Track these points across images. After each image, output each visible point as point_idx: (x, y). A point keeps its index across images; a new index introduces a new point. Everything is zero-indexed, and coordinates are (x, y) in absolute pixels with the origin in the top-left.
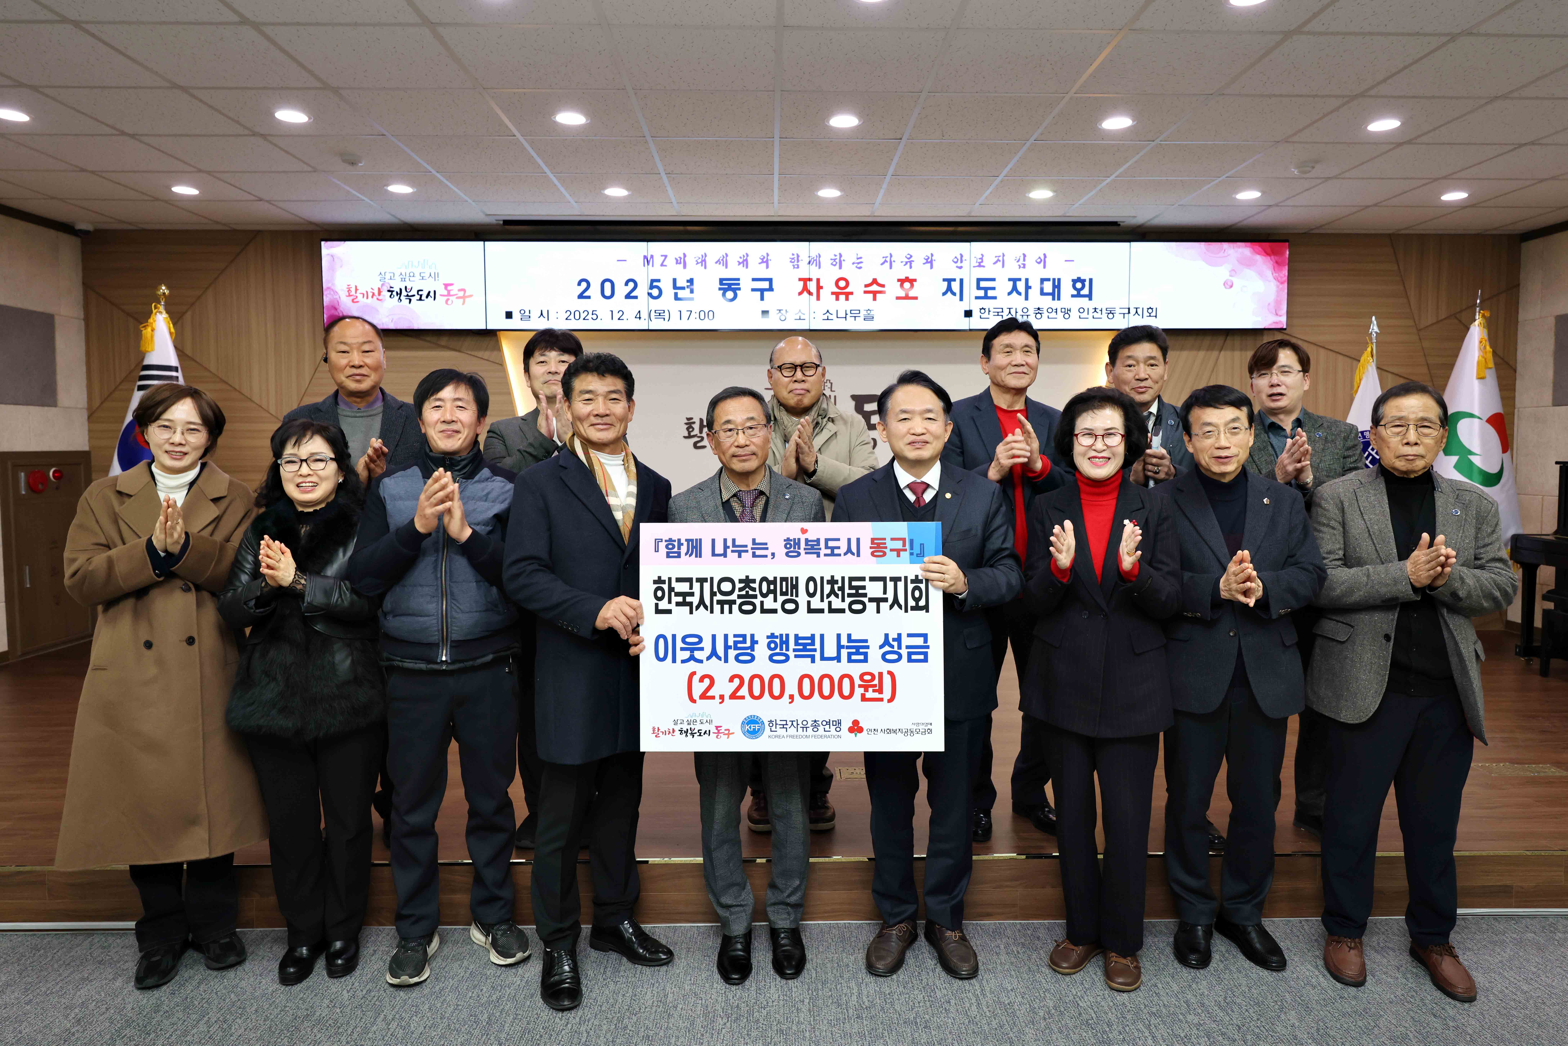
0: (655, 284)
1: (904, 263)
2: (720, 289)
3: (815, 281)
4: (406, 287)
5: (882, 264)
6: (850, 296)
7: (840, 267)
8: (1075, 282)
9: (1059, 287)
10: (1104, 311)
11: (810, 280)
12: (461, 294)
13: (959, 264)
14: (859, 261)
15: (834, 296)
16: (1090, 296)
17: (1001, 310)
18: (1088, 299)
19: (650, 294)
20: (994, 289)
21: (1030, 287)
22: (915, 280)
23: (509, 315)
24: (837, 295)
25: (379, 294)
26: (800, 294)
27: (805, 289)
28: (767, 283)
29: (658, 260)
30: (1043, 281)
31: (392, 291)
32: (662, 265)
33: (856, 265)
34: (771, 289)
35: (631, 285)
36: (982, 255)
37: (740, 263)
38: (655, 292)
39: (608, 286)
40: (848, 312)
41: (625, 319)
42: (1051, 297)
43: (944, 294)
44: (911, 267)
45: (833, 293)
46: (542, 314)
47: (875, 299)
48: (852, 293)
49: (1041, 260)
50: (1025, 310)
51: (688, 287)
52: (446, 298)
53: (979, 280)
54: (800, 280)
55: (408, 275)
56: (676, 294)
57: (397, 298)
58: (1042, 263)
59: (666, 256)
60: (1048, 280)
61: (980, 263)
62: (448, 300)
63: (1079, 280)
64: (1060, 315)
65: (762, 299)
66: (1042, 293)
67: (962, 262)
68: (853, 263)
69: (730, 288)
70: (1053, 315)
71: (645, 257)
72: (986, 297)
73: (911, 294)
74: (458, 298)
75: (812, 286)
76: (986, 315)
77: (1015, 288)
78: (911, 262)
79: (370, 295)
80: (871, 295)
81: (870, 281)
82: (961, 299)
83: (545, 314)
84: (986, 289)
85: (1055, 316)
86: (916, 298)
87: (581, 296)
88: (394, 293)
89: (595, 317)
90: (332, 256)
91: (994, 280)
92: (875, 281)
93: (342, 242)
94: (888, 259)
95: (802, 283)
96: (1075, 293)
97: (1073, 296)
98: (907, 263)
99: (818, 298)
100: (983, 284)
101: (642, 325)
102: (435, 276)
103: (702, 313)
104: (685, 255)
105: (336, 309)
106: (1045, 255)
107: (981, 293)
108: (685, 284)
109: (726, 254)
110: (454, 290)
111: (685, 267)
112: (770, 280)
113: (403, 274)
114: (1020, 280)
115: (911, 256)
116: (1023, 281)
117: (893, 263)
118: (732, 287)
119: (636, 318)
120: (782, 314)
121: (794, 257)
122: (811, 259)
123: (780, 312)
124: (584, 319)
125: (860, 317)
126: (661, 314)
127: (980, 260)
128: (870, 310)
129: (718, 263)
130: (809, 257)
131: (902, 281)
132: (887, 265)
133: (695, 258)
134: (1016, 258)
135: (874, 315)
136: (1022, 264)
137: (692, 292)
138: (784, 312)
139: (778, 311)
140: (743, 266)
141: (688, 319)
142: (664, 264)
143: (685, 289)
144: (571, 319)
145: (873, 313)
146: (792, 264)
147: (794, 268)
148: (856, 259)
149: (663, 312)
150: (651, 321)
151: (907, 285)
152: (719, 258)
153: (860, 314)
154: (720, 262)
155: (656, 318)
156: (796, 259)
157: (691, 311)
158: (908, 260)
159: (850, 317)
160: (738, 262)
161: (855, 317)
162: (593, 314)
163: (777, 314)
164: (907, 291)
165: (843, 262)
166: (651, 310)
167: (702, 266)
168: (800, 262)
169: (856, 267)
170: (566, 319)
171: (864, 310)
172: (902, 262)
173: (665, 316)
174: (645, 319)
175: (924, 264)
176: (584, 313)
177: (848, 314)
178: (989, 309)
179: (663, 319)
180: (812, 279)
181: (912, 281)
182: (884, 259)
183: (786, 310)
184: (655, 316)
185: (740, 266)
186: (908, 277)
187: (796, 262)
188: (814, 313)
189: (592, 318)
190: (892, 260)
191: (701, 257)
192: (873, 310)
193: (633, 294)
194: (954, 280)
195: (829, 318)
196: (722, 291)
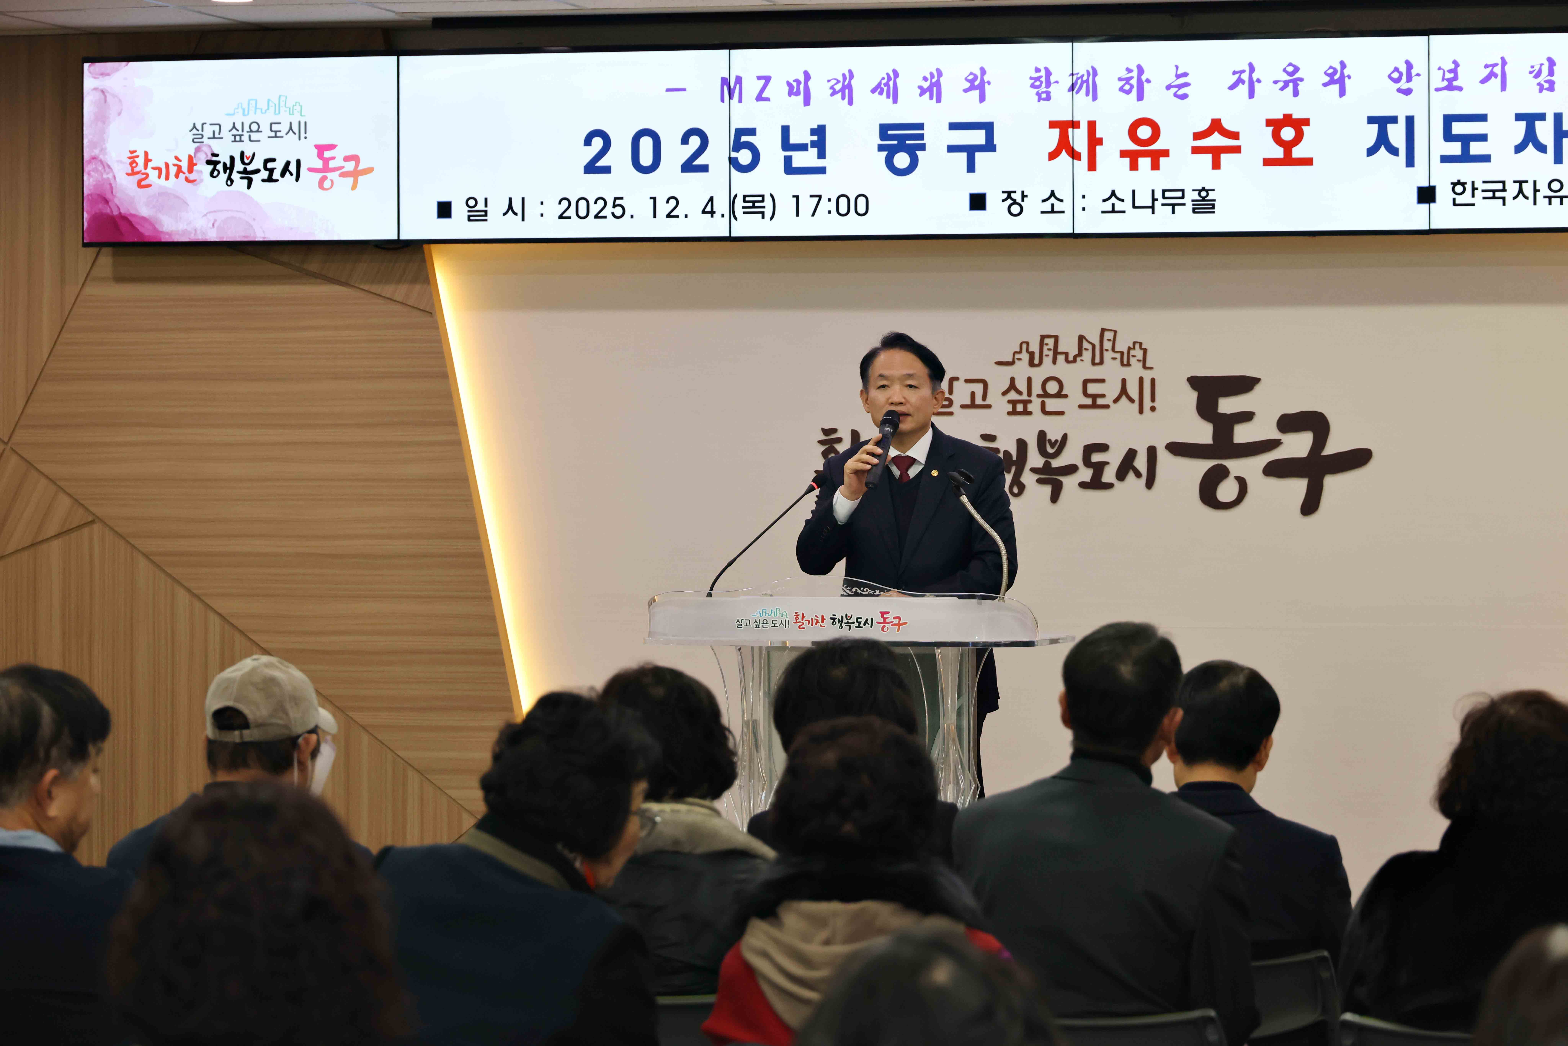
0: (744, 139)
1: (1281, 84)
2: (881, 148)
3: (1084, 126)
4: (242, 154)
5: (1232, 87)
6: (1162, 160)
7: (1140, 97)
11: (1075, 124)
12: (350, 166)
13: (1404, 85)
14: (1182, 80)
15: (1127, 160)
17: (1500, 186)
19: (733, 162)
20: (1483, 138)
21: (1565, 134)
22: (1306, 122)
23: (444, 210)
24: (1133, 158)
25: (191, 170)
26: (1053, 156)
27: (1064, 146)
28: (982, 133)
29: (751, 87)
31: (215, 163)
32: (760, 98)
33: (1174, 90)
34: (989, 146)
35: (695, 142)
36: (1456, 63)
37: (923, 91)
38: (745, 157)
39: (646, 144)
40: (1158, 195)
41: (682, 216)
43: (1371, 151)
44: (1296, 93)
45: (1124, 154)
46: (510, 207)
47: (1216, 165)
48: (1165, 153)
50: (1556, 186)
51: (814, 144)
52: (320, 175)
53: (1449, 120)
54: (1053, 124)
55: (246, 128)
56: (788, 160)
57: (223, 177)
59: (767, 79)
61: (1450, 81)
62: (324, 179)
65: (971, 168)
67: (1409, 79)
68: (1169, 87)
69: (902, 147)
71: (725, 82)
72: (1466, 157)
73: (1298, 152)
74: (344, 175)
75: (1079, 139)
76: (1466, 198)
77: (1530, 137)
78: (1296, 82)
79: (173, 170)
80: (1208, 157)
81: (1205, 125)
82: (1410, 162)
83: (517, 207)
84: (1466, 140)
86: (1308, 162)
87: (591, 168)
88: (220, 167)
89: (618, 211)
90: (103, 92)
91: (1483, 118)
92: (1216, 126)
93: (124, 64)
94: (1245, 77)
95: (1056, 132)
98: (1286, 84)
99: (1092, 166)
100: (1458, 128)
101: (717, 227)
102: (300, 130)
103: (843, 201)
104: (807, 76)
105: (106, 201)
107: (1455, 148)
108: (807, 139)
109: (896, 73)
110: (337, 158)
111: (807, 102)
112: (988, 127)
113: (239, 126)
114: (1542, 117)
115: (1297, 69)
116: (1550, 119)
117: (1256, 84)
118: (907, 142)
119: (704, 212)
120: (1015, 202)
121: (1041, 77)
122: (1078, 79)
123: (1009, 197)
124: (597, 217)
125: (1184, 204)
126: (757, 204)
127: (1452, 75)
128: (1206, 188)
129: (877, 92)
130: (1073, 74)
131: (1276, 125)
132: (1244, 89)
133: (829, 81)
134: (1532, 69)
135: (1214, 200)
136: (1546, 81)
137: (822, 155)
138: (1017, 197)
139: (1006, 195)
140: (931, 98)
141: (813, 215)
142: (764, 95)
143: (807, 150)
144: (569, 218)
145: (1211, 196)
146: (1035, 91)
147: (1039, 101)
148: (1175, 78)
149: (760, 199)
150: (736, 219)
151: (1288, 133)
152: (880, 83)
153: (1183, 197)
154: (882, 91)
155: (744, 213)
156: (1043, 79)
157: (820, 197)
158: (1289, 78)
159: (1163, 205)
160: (920, 87)
161: (1173, 205)
162: (614, 206)
163: (1004, 201)
164: (1288, 146)
165: (1145, 84)
166: (736, 196)
167: (843, 98)
168: (1053, 86)
169: (1175, 95)
170: (561, 217)
171: (1193, 190)
172: (1275, 82)
173: (764, 207)
174: (723, 216)
175: (1325, 85)
176: (596, 203)
177: (1157, 200)
178: (1473, 183)
179: (760, 215)
180: (1079, 122)
181: (1299, 125)
182: (1237, 76)
183: (1023, 192)
184: (744, 207)
185: (923, 96)
186: (1291, 115)
187: (1044, 85)
188: (1084, 197)
189: (613, 214)
190: (1255, 79)
191: (841, 79)
192: (1214, 190)
193: (698, 162)
194: (1394, 120)
195: (1116, 209)
196: (885, 153)
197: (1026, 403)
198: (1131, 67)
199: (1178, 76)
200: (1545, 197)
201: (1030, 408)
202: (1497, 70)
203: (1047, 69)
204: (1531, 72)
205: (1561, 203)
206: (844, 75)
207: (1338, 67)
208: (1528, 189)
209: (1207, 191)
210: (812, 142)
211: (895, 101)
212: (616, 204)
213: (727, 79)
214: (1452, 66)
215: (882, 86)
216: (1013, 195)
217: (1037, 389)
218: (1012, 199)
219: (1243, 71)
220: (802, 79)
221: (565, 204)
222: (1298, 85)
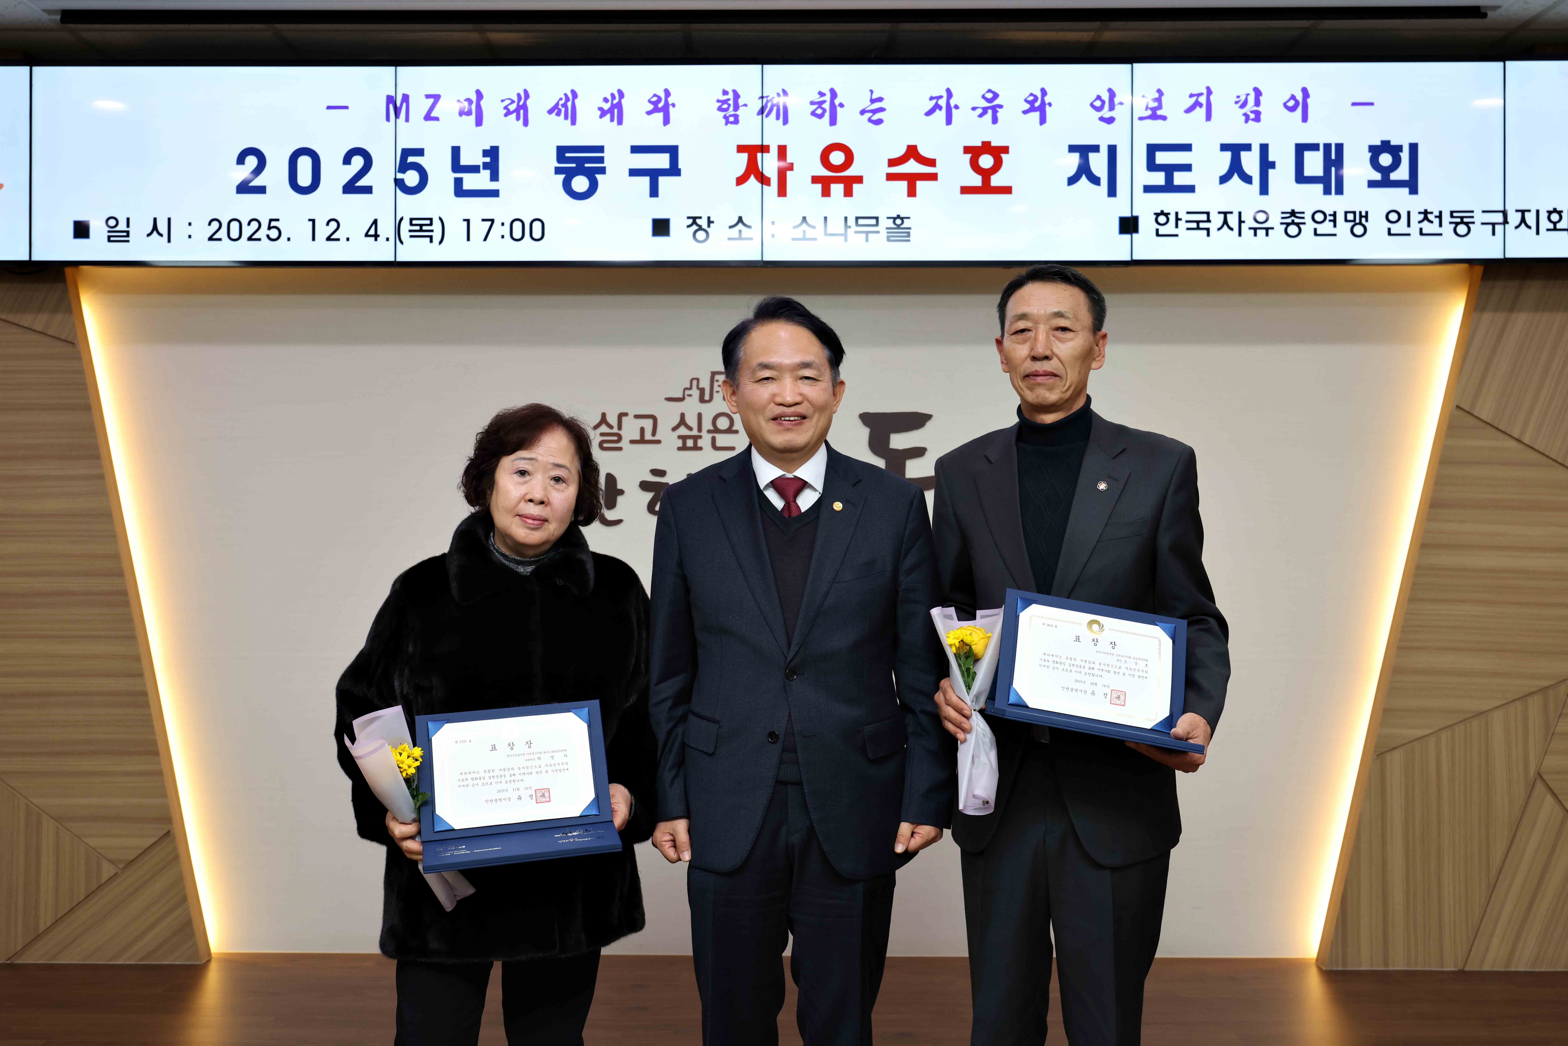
0: (411, 159)
1: (980, 111)
2: (558, 171)
3: (774, 153)
5: (929, 113)
6: (856, 187)
7: (833, 121)
8: (1375, 151)
9: (1339, 162)
10: (1446, 218)
11: (764, 149)
13: (1106, 113)
14: (876, 105)
15: (818, 187)
16: (1412, 185)
17: (1204, 217)
18: (1407, 190)
19: (399, 183)
20: (1187, 168)
21: (1272, 165)
22: (1005, 150)
23: (81, 230)
24: (825, 184)
26: (741, 181)
27: (753, 171)
28: (666, 157)
29: (418, 106)
30: (1301, 149)
32: (428, 117)
33: (868, 115)
34: (674, 170)
35: (358, 162)
36: (1160, 92)
37: (603, 113)
38: (411, 178)
39: (305, 164)
40: (851, 221)
41: (343, 239)
42: (1320, 187)
43: (1072, 181)
44: (995, 120)
45: (815, 180)
46: (155, 228)
47: (912, 192)
48: (859, 180)
49: (1297, 103)
50: (1261, 217)
51: (486, 166)
53: (1152, 149)
54: (741, 149)
56: (458, 182)
58: (1300, 109)
59: (437, 98)
60: (1314, 147)
61: (1154, 110)
63: (1386, 146)
64: (1343, 227)
65: (654, 192)
66: (1301, 178)
67: (1112, 108)
68: (863, 112)
69: (580, 170)
70: (1327, 228)
71: (390, 100)
72: (1169, 187)
73: (996, 180)
75: (770, 164)
76: (1170, 228)
78: (995, 109)
80: (904, 184)
81: (901, 151)
82: (1112, 192)
83: (163, 228)
84: (1169, 170)
85: (1332, 230)
86: (1007, 190)
87: (244, 188)
89: (274, 233)
91: (1187, 148)
92: (912, 152)
94: (943, 102)
95: (745, 156)
96: (1377, 176)
97: (1372, 184)
98: (985, 110)
99: (782, 191)
100: (1162, 158)
101: (381, 252)
103: (517, 226)
104: (479, 95)
106: (1305, 92)
107: (1159, 178)
108: (479, 160)
109: (574, 93)
111: (479, 122)
112: (673, 151)
114: (1248, 147)
115: (996, 96)
116: (1256, 149)
117: (954, 110)
118: (586, 165)
119: (367, 235)
120: (700, 228)
121: (729, 100)
122: (767, 102)
123: (694, 223)
124: (250, 239)
125: (878, 232)
126: (424, 228)
127: (1156, 104)
128: (901, 216)
129: (554, 114)
130: (762, 97)
131: (974, 152)
132: (941, 115)
133: (503, 101)
134: (1238, 100)
135: (910, 228)
136: (1252, 112)
137: (495, 177)
138: (703, 222)
139: (691, 221)
140: (612, 120)
141: (485, 239)
142: (433, 115)
143: (479, 172)
144: (220, 240)
145: (907, 224)
146: (723, 114)
147: (726, 124)
148: (870, 103)
149: (428, 222)
150: (402, 242)
151: (986, 161)
152: (557, 104)
153: (877, 224)
154: (560, 111)
155: (411, 236)
156: (731, 102)
157: (492, 221)
158: (987, 105)
159: (856, 232)
160: (600, 109)
161: (867, 233)
162: (270, 228)
163: (689, 226)
164: (986, 174)
165: (838, 109)
166: (402, 219)
167: (518, 118)
168: (741, 109)
169: (870, 120)
170: (211, 239)
171: (888, 218)
172: (974, 109)
173: (432, 231)
174: (388, 239)
175: (1025, 112)
176: (249, 224)
177: (850, 227)
178: (1177, 213)
179: (428, 239)
180: (768, 147)
181: (998, 152)
182: (934, 101)
183: (709, 218)
184: (410, 231)
185: (604, 118)
186: (990, 142)
187: (731, 108)
188: (773, 223)
189: (268, 236)
190: (952, 105)
191: (515, 99)
192: (909, 218)
193: (360, 183)
194: (1096, 149)
195: (807, 236)
196: (562, 176)
197: (696, 438)
198: (823, 91)
199: (873, 101)
200: (1250, 228)
201: (700, 443)
202: (1203, 100)
203: (735, 92)
204: (1237, 103)
205: (1267, 235)
206: (519, 95)
207: (1039, 95)
208: (1233, 220)
209: (902, 219)
210: (484, 163)
211: (573, 122)
212: (272, 225)
213: (393, 97)
214: (1157, 95)
215: (560, 107)
216: (698, 221)
217: (707, 425)
218: (697, 225)
219: (941, 97)
220: (474, 98)
221: (215, 225)
222: (997, 111)
